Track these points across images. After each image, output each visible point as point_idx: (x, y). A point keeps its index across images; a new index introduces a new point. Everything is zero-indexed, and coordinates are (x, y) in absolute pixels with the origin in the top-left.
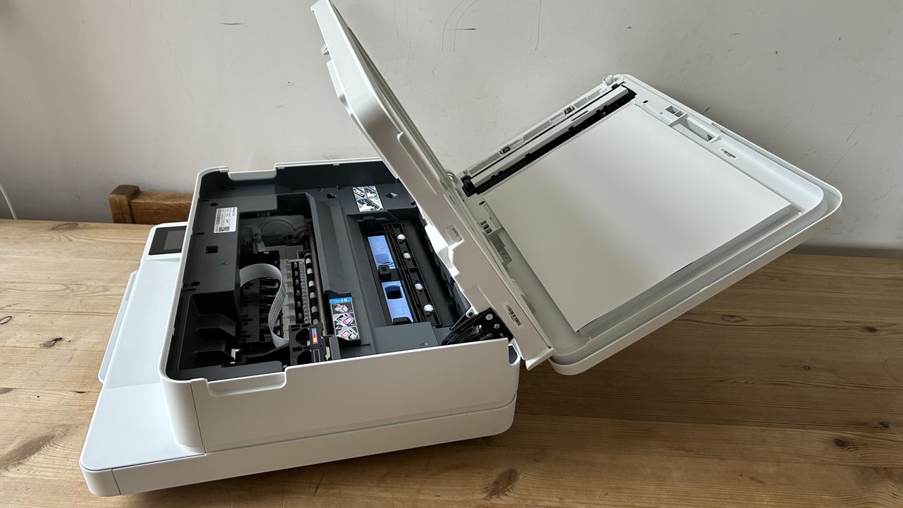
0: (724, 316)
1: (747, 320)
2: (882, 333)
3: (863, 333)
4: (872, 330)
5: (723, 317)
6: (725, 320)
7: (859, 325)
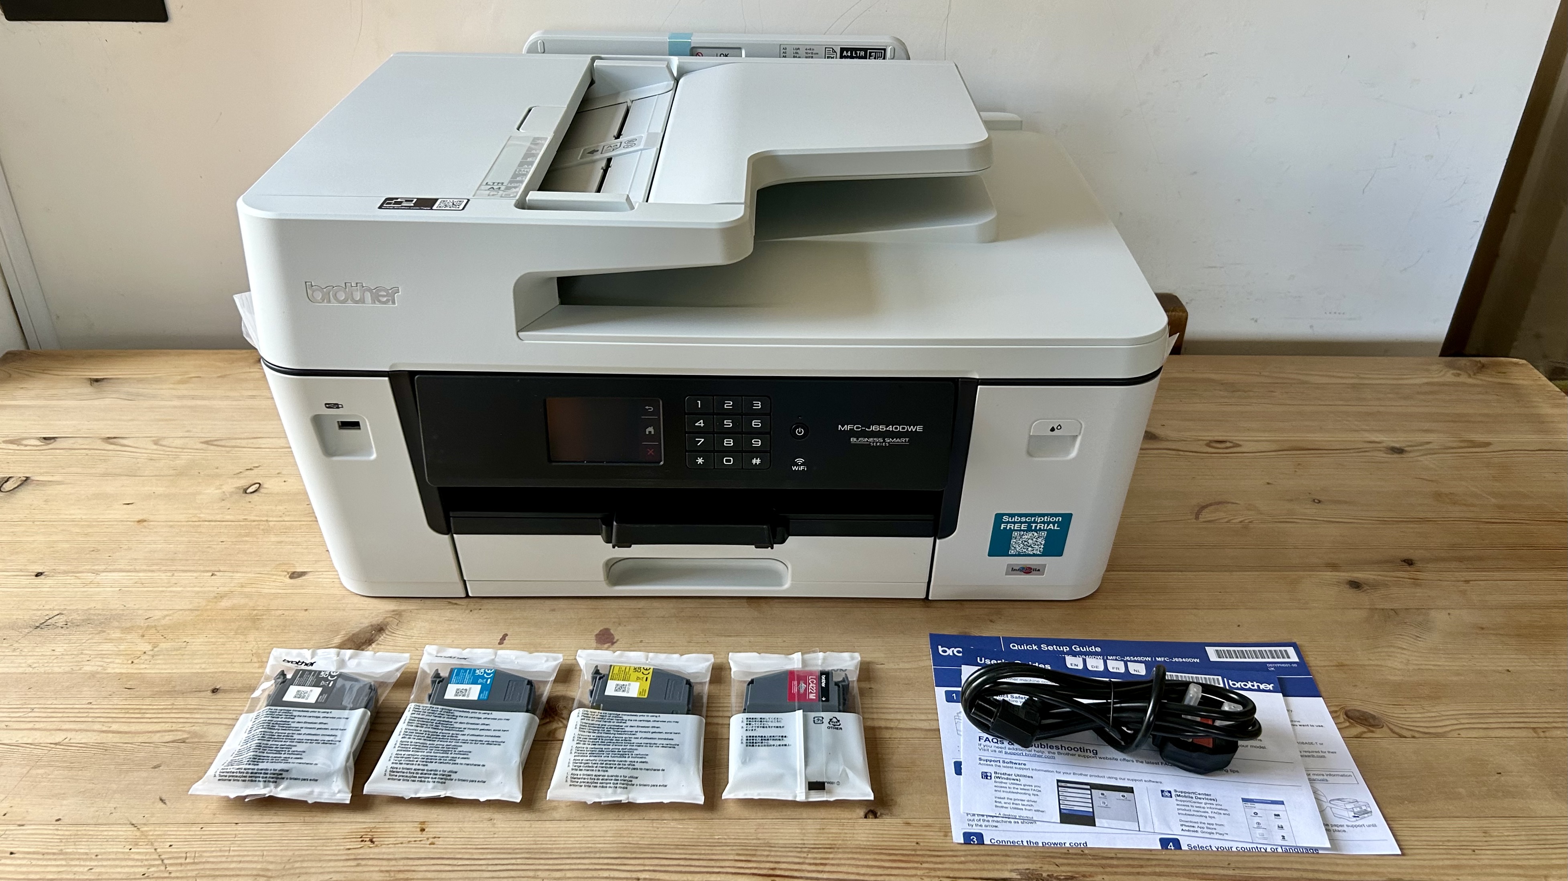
0: (1211, 441)
1: (1239, 446)
2: (1411, 455)
3: (1389, 456)
4: (1400, 451)
5: (1209, 444)
6: (1210, 447)
7: (1384, 445)
